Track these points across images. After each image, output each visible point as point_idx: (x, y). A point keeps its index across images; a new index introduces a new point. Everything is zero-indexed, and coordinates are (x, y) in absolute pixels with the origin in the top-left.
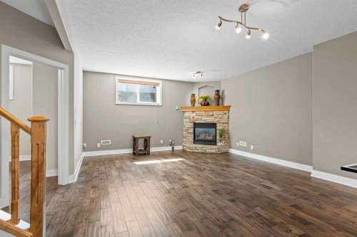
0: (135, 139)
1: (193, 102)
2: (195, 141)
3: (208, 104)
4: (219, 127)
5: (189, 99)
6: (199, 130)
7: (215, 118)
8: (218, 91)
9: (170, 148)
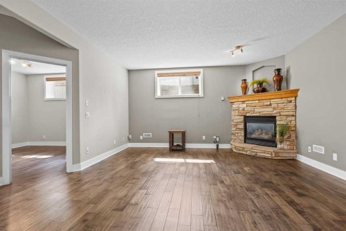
0: (172, 134)
1: (245, 89)
2: (247, 139)
3: (264, 90)
4: (280, 121)
5: (239, 85)
6: (251, 126)
7: (274, 109)
8: (279, 70)
9: (213, 146)
